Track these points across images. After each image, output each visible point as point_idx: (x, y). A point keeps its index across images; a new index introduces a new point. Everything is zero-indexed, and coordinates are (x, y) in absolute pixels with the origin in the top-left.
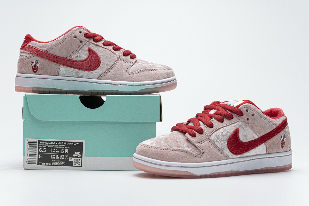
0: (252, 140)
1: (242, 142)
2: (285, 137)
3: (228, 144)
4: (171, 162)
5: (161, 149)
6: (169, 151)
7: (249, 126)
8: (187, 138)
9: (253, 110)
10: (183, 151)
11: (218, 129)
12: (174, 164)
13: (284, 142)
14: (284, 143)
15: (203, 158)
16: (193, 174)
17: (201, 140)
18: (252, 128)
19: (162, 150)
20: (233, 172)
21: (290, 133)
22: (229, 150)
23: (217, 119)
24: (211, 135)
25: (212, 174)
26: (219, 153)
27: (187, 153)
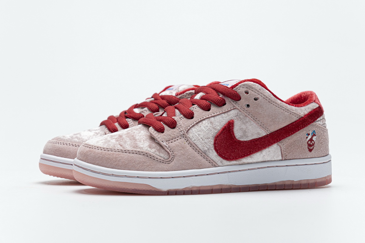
0: (256, 139)
1: (239, 141)
2: (314, 135)
3: (215, 144)
4: (122, 169)
5: (108, 151)
6: (120, 153)
7: (249, 117)
8: (151, 134)
9: (257, 92)
10: (141, 153)
11: (200, 120)
12: (125, 173)
13: (313, 142)
14: (313, 144)
15: (172, 164)
16: (155, 188)
17: (171, 138)
18: (255, 119)
19: (110, 152)
20: (223, 187)
21: (327, 130)
22: (217, 153)
23: (200, 106)
24: (189, 130)
25: (187, 189)
26: (200, 158)
27: (147, 156)
